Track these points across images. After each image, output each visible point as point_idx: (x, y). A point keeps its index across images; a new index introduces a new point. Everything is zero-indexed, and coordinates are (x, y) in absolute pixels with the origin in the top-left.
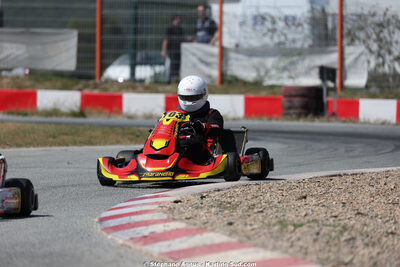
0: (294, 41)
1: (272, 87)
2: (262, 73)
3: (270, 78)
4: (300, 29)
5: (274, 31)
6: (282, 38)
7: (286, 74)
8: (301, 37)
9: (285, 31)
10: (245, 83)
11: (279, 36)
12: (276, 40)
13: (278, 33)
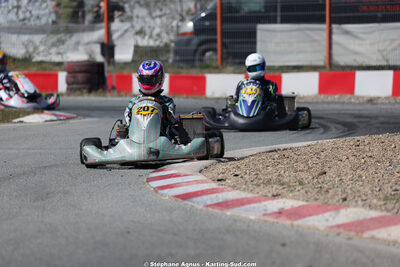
0: (38, 17)
1: (41, 62)
2: (31, 50)
3: (38, 54)
4: (44, 5)
5: (18, 7)
6: (28, 15)
7: (54, 50)
8: (45, 13)
9: (30, 8)
10: (15, 60)
11: (24, 13)
12: (21, 16)
13: (23, 9)
